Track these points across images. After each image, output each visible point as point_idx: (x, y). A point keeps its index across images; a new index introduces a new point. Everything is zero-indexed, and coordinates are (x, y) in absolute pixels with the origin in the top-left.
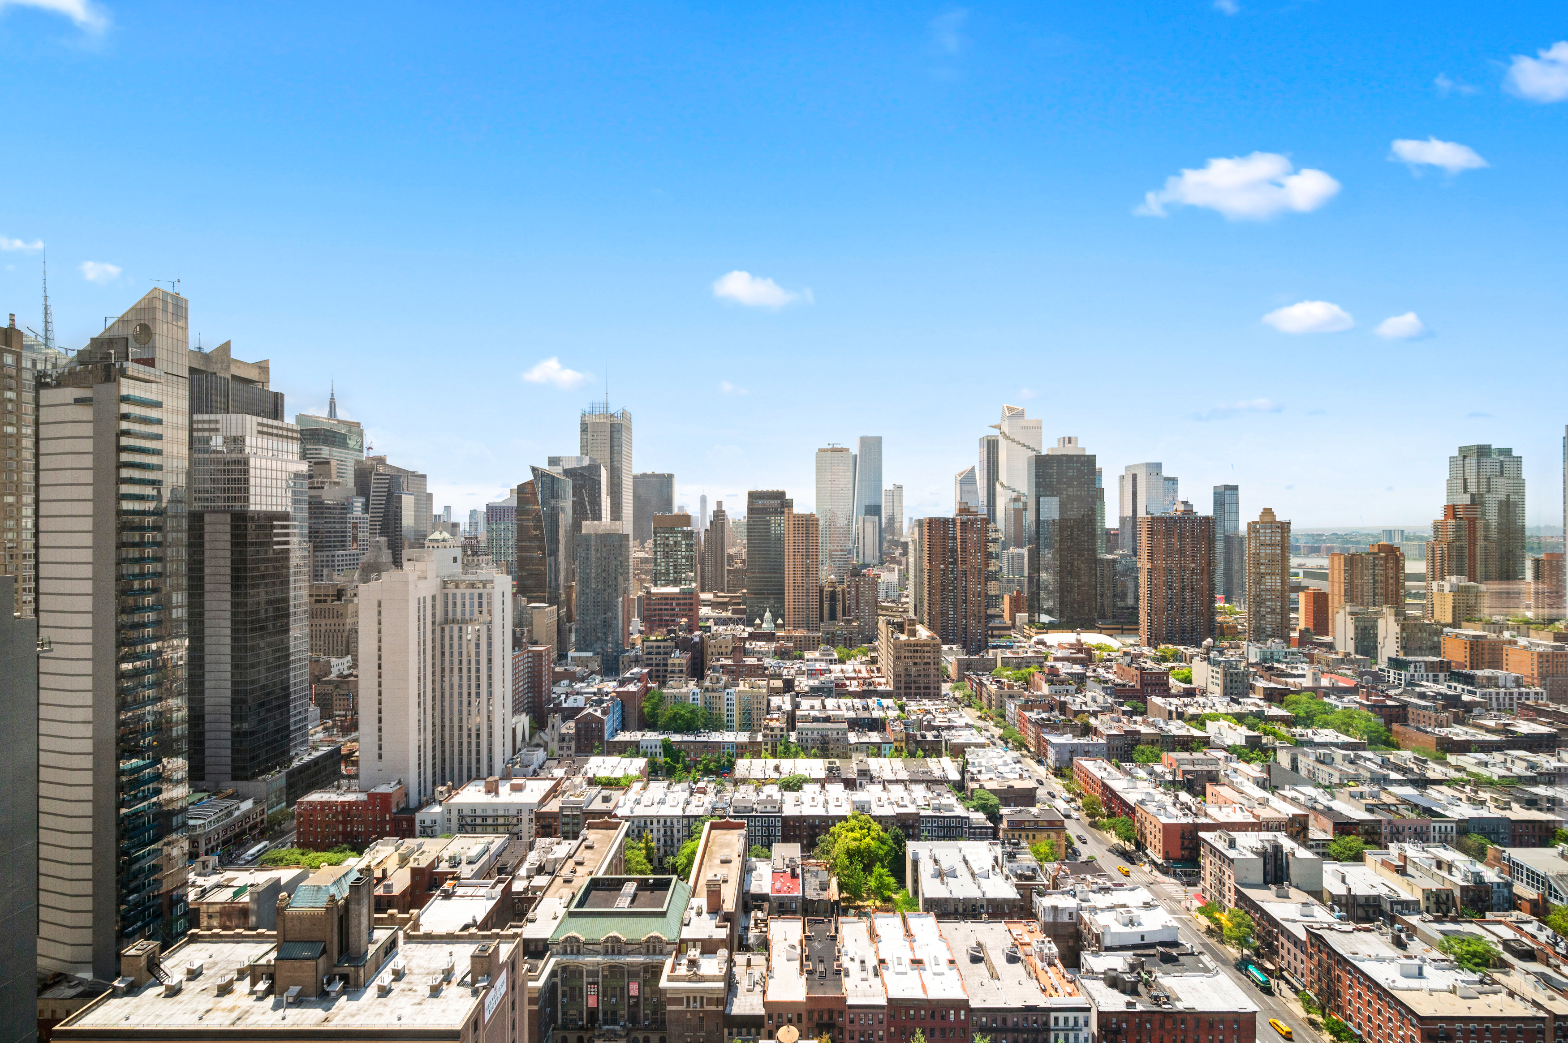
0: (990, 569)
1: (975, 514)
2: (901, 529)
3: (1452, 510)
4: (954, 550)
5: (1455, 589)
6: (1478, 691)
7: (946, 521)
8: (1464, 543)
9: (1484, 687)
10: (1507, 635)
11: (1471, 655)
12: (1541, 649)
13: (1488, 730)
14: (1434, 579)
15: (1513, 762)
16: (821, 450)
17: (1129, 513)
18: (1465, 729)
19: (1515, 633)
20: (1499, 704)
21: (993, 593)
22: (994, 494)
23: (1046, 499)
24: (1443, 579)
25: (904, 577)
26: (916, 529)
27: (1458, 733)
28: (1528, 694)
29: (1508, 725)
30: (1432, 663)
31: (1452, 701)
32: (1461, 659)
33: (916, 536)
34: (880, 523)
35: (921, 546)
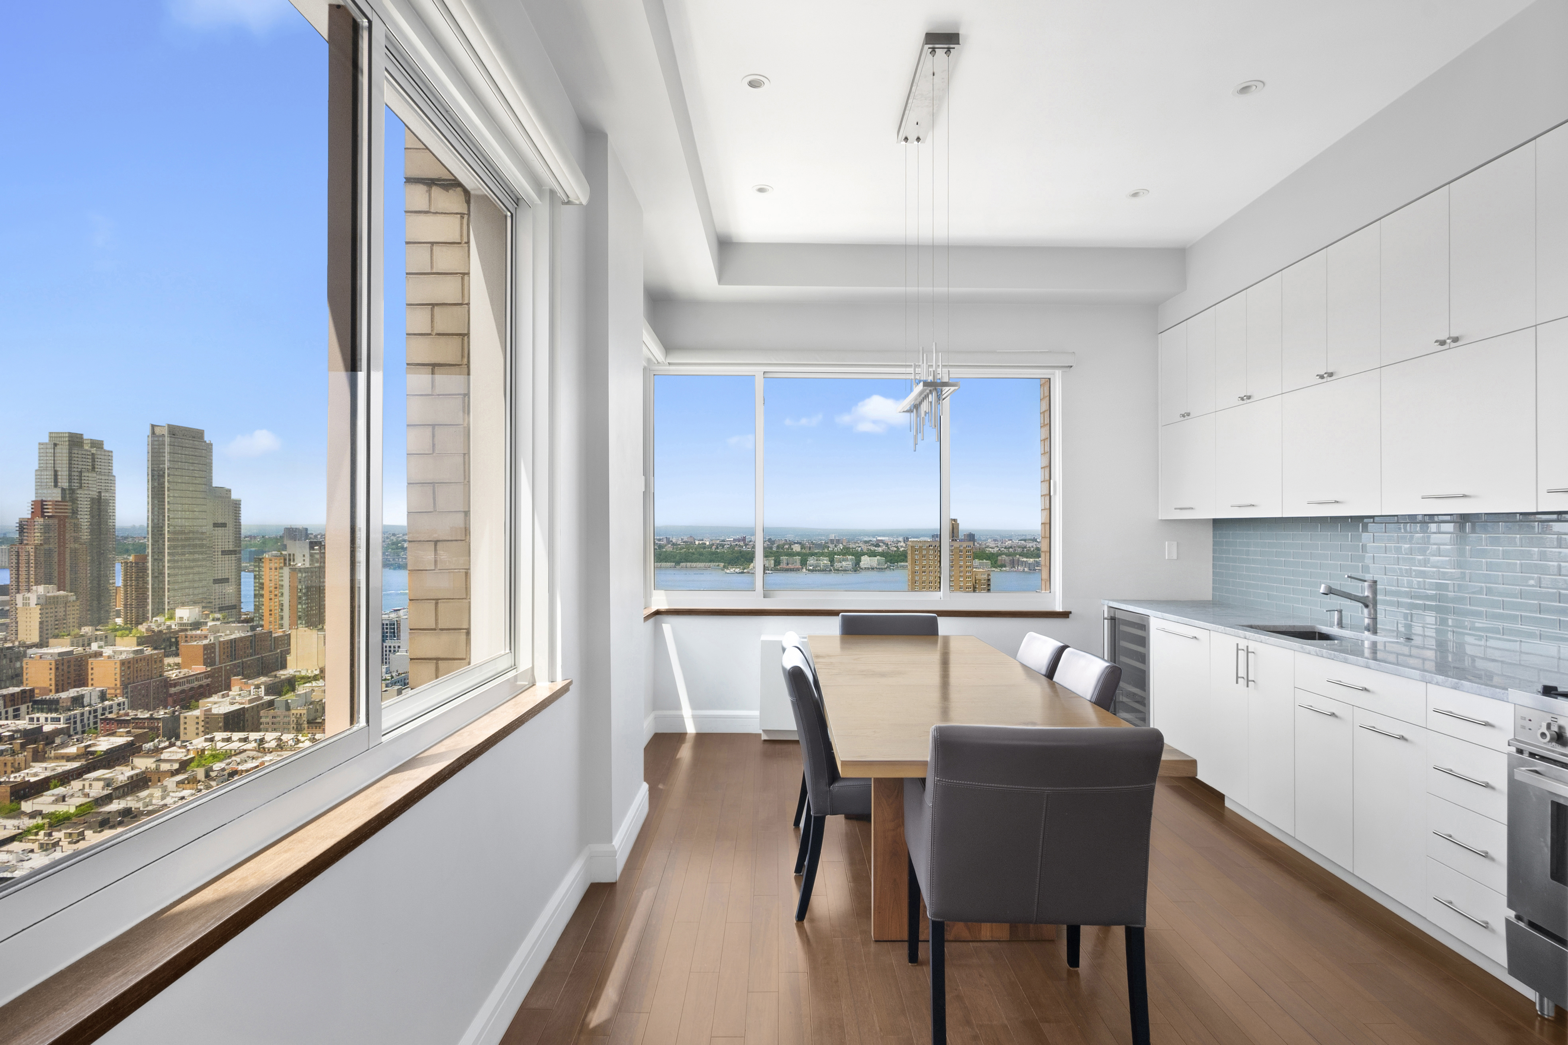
3: (39, 507)
5: (42, 601)
6: (62, 717)
8: (53, 545)
9: (70, 710)
10: (94, 646)
11: (56, 676)
12: (123, 657)
13: (69, 758)
14: (18, 591)
15: (90, 785)
18: (44, 765)
19: (102, 643)
20: (83, 726)
24: (29, 590)
27: (37, 771)
28: (111, 707)
29: (89, 746)
30: (13, 695)
31: (33, 736)
32: (46, 684)
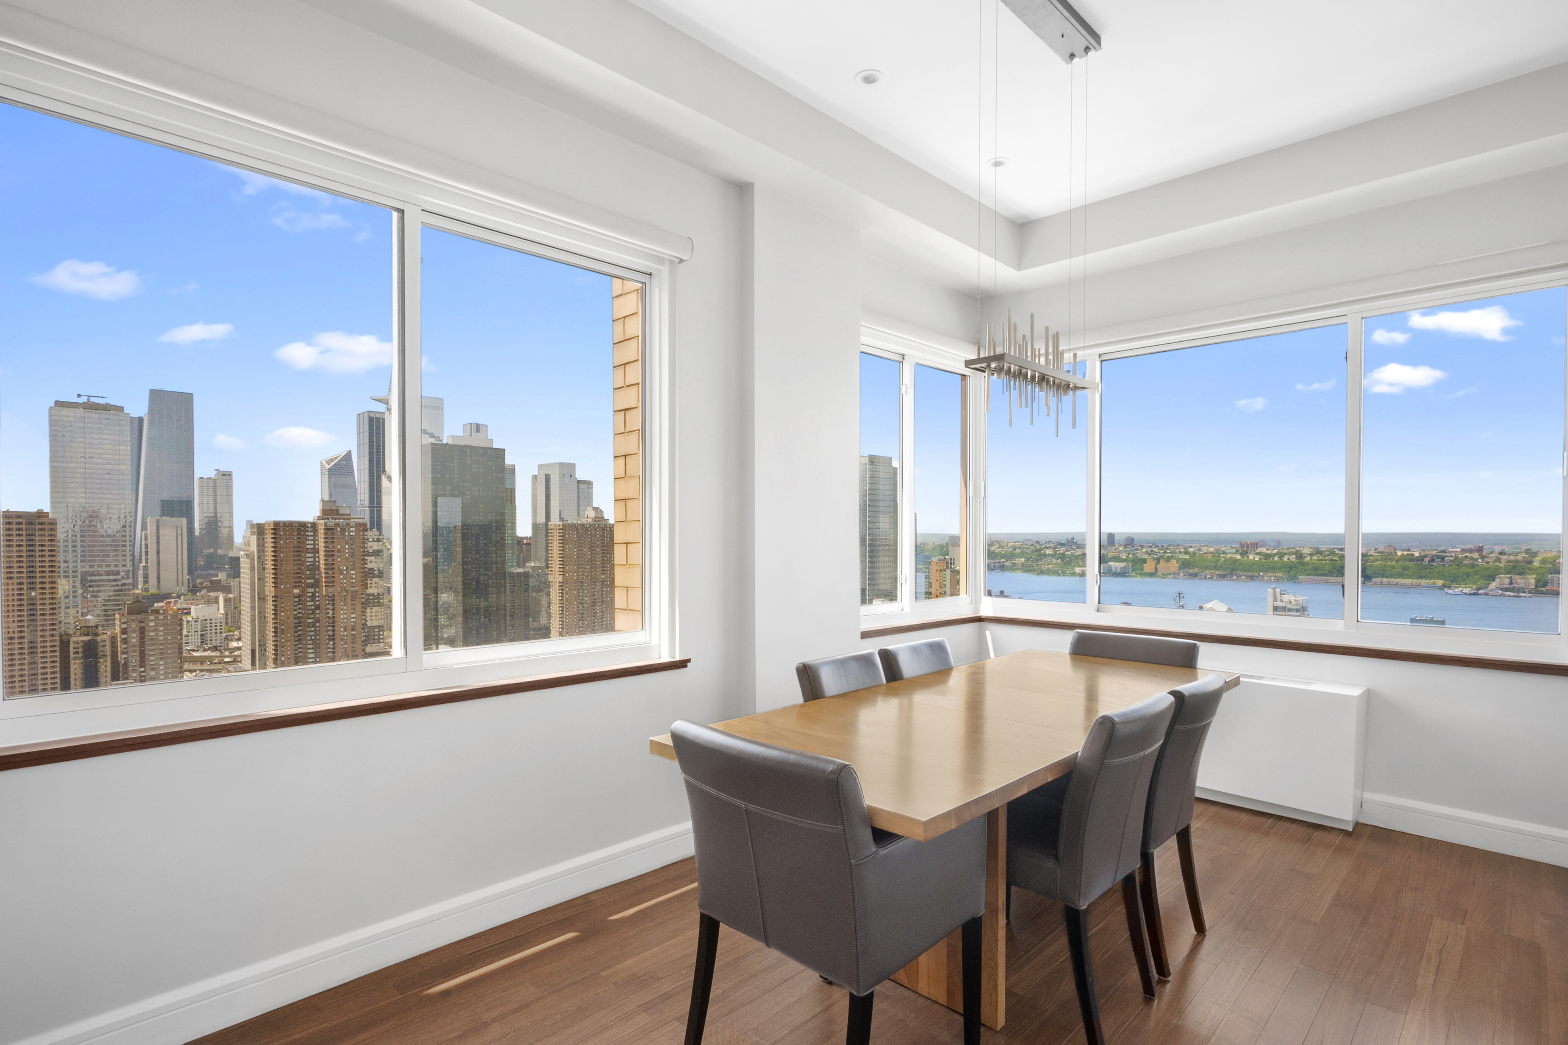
0: (370, 591)
1: (347, 517)
2: (231, 537)
4: (315, 568)
7: (301, 528)
16: (59, 404)
17: (542, 519)
21: (375, 623)
22: (379, 491)
23: (446, 499)
25: (233, 607)
26: (254, 539)
33: (254, 548)
34: (191, 530)
35: (262, 563)
